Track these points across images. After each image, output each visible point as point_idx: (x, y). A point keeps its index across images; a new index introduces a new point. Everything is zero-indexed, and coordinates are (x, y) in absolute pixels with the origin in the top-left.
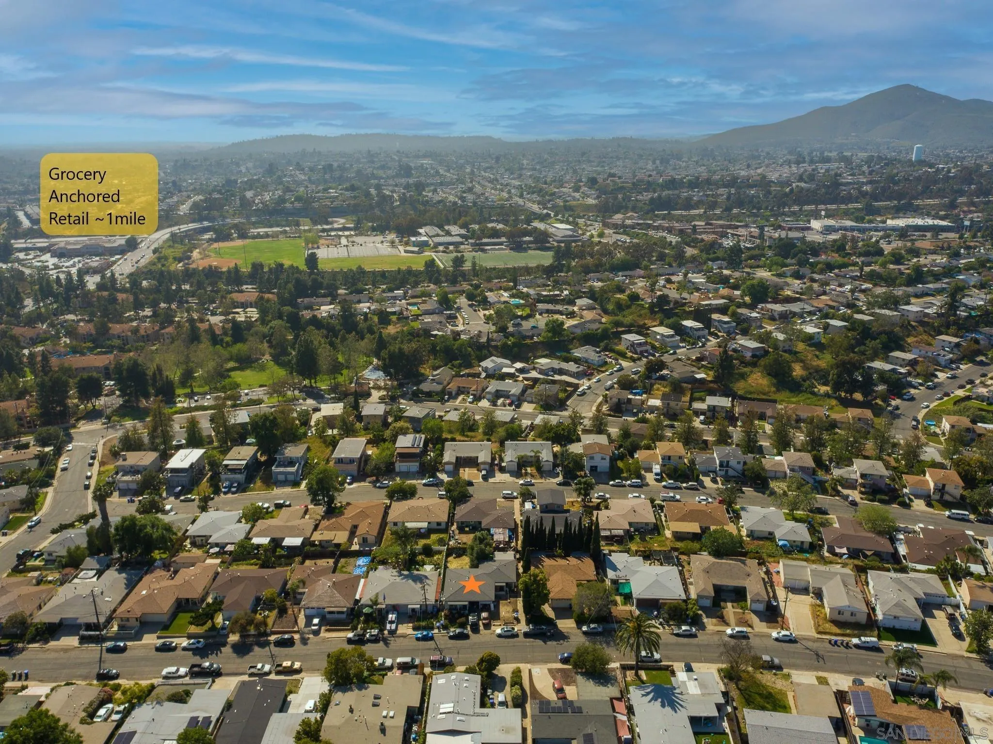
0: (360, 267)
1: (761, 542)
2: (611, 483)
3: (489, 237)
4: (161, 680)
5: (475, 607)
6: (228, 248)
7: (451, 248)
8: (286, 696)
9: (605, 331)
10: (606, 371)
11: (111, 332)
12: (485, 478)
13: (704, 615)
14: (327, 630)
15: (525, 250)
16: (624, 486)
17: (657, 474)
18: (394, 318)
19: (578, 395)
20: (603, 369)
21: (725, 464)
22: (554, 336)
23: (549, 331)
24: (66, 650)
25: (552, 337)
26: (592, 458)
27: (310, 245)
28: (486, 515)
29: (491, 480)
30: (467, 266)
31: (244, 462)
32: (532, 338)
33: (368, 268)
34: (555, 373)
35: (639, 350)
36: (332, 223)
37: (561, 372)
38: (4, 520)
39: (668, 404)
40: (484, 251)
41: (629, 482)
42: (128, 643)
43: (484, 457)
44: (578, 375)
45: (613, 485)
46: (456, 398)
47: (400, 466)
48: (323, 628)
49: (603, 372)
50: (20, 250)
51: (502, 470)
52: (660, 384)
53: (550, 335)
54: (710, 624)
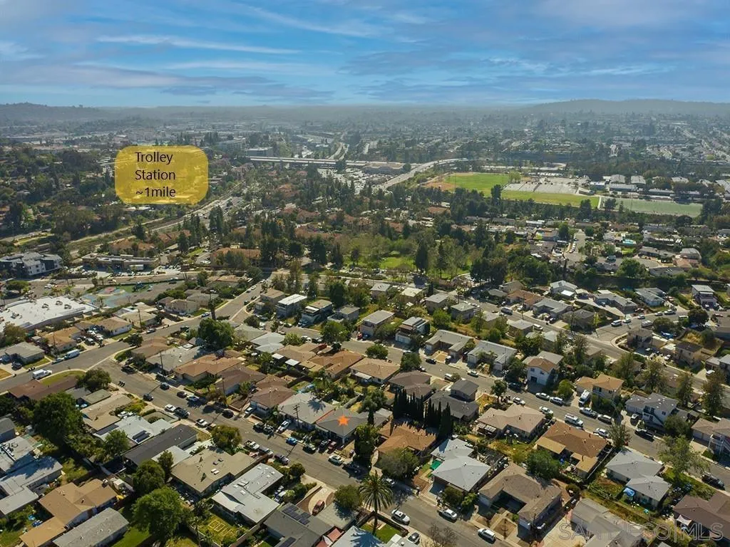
0: (530, 200)
1: (613, 484)
2: (538, 394)
3: (660, 188)
4: (163, 409)
5: (333, 436)
6: (459, 177)
7: (619, 193)
8: (195, 441)
9: (681, 278)
10: (656, 312)
11: (345, 220)
12: (448, 361)
13: (477, 511)
14: (253, 417)
15: (689, 202)
16: (548, 400)
17: (582, 400)
18: (518, 239)
19: (613, 326)
20: (654, 310)
21: (650, 410)
22: (627, 274)
23: (623, 269)
24: (148, 379)
25: (625, 274)
26: (533, 370)
27: (514, 180)
28: (411, 383)
29: (451, 364)
30: (617, 209)
31: (317, 310)
32: (609, 271)
33: (537, 201)
34: (607, 304)
35: (702, 300)
36: (554, 166)
37: (613, 304)
38: (195, 309)
39: (682, 351)
40: (648, 199)
41: (552, 398)
42: (171, 386)
43: (457, 346)
44: (626, 310)
45: (538, 396)
46: (511, 305)
47: (398, 337)
48: (252, 415)
49: (653, 312)
50: (350, 167)
51: (465, 360)
52: (695, 334)
53: (623, 272)
54: (476, 518)
